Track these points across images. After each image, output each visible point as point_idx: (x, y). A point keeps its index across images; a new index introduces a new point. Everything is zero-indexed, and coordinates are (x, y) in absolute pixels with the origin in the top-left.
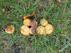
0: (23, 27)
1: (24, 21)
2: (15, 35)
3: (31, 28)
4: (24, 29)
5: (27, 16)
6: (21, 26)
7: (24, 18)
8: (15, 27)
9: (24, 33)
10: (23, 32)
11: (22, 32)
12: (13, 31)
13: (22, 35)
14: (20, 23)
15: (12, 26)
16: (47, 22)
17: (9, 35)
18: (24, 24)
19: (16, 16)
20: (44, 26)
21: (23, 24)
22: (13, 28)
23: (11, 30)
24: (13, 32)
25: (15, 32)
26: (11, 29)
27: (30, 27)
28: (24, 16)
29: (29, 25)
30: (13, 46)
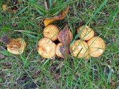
0: (42, 42)
1: (46, 30)
2: (26, 57)
3: (60, 44)
4: (44, 46)
5: (52, 20)
6: (39, 40)
7: (46, 23)
8: (26, 41)
9: (45, 54)
10: (43, 52)
11: (40, 52)
12: (22, 49)
13: (41, 57)
14: (36, 34)
15: (20, 39)
16: (92, 33)
17: (14, 58)
18: (45, 35)
19: (28, 19)
20: (86, 41)
21: (43, 37)
22: (23, 44)
23: (19, 48)
24: (23, 52)
25: (27, 51)
26: (19, 46)
27: (56, 42)
28: (44, 19)
29: (54, 39)
30: (22, 79)
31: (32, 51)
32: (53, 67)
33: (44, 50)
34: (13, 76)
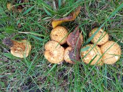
0: (49, 46)
1: (54, 32)
3: (69, 49)
4: (51, 50)
5: (61, 22)
6: (45, 43)
7: (54, 24)
9: (52, 59)
10: (50, 56)
11: (47, 56)
12: (27, 52)
14: (43, 36)
15: (25, 41)
16: (106, 38)
17: (18, 61)
18: (53, 38)
19: (35, 19)
20: (99, 46)
21: (50, 39)
23: (24, 51)
24: (27, 55)
25: (32, 54)
26: (24, 48)
30: (26, 85)
31: (37, 54)
32: (60, 73)
33: (51, 54)
34: (16, 81)
